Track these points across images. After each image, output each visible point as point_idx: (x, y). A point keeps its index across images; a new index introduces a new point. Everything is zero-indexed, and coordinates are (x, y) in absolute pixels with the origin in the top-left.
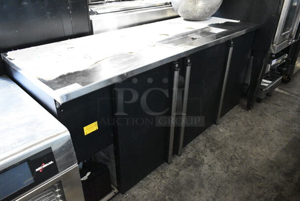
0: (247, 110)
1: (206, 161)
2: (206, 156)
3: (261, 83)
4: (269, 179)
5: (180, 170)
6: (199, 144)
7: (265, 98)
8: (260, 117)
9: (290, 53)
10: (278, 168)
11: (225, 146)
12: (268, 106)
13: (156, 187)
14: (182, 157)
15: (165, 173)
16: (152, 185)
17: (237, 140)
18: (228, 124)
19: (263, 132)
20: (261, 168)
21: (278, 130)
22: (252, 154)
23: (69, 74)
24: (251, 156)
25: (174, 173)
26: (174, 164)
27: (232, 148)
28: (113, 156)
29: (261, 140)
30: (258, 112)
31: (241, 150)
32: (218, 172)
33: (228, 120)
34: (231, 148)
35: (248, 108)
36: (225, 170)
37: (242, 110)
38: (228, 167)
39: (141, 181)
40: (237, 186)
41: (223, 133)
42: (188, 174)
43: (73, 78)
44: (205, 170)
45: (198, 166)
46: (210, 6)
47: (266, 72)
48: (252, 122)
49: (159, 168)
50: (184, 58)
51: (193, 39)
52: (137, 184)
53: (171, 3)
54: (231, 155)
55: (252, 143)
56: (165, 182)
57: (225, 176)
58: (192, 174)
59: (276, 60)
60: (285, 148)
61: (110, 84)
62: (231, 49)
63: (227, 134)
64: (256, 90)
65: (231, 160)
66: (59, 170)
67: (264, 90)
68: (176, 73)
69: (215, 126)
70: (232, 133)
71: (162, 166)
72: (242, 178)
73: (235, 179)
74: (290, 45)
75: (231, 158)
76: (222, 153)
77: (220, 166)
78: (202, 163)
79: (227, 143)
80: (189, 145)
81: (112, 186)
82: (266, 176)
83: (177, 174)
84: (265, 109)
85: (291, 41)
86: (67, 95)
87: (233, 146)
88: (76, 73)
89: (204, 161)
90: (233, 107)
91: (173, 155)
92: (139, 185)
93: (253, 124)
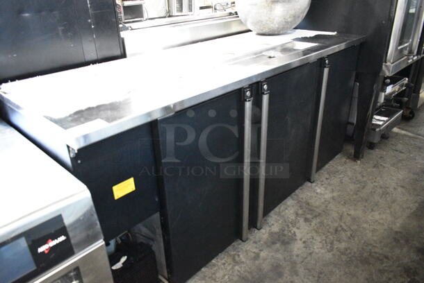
0: (355, 161)
1: (299, 236)
2: (298, 228)
3: (371, 120)
4: (395, 258)
5: (260, 250)
6: (287, 211)
7: (380, 143)
8: (374, 170)
9: (411, 76)
10: (407, 241)
11: (326, 212)
12: (385, 153)
13: (227, 277)
14: (263, 231)
15: (239, 256)
16: (220, 274)
17: (342, 203)
18: (329, 180)
19: (380, 191)
20: (381, 242)
21: (402, 187)
22: (367, 222)
23: (89, 109)
24: (365, 225)
25: (253, 255)
26: (252, 242)
27: (337, 215)
28: (159, 231)
29: (378, 202)
30: (371, 162)
31: (349, 218)
32: (317, 251)
33: (327, 176)
34: (335, 215)
35: (357, 156)
36: (328, 247)
37: (348, 161)
38: (332, 243)
39: (203, 269)
40: (347, 270)
41: (321, 194)
42: (272, 256)
43: (95, 113)
44: (298, 249)
45: (288, 243)
46: (292, 12)
47: (379, 104)
48: (363, 176)
49: (230, 248)
50: (258, 83)
51: (270, 57)
52: (197, 274)
53: (236, 13)
54: (336, 225)
55: (365, 206)
56: (239, 269)
57: (329, 256)
58: (279, 256)
59: (392, 86)
60: (415, 212)
61: (149, 120)
62: (326, 71)
63: (328, 196)
64: (366, 130)
65: (336, 233)
66: (75, 250)
67: (377, 130)
68: (248, 105)
69: (309, 184)
70: (335, 194)
71: (234, 246)
72: (354, 258)
73: (344, 259)
74: (411, 65)
75: (336, 230)
76: (321, 223)
77: (320, 242)
78: (293, 238)
79: (328, 208)
80: (272, 214)
81: (160, 277)
82: (390, 255)
83: (257, 257)
84: (381, 157)
85: (412, 59)
86: (85, 137)
87: (338, 213)
88: (98, 107)
89: (295, 235)
90: (334, 157)
91: (249, 229)
92: (200, 274)
93: (365, 179)
